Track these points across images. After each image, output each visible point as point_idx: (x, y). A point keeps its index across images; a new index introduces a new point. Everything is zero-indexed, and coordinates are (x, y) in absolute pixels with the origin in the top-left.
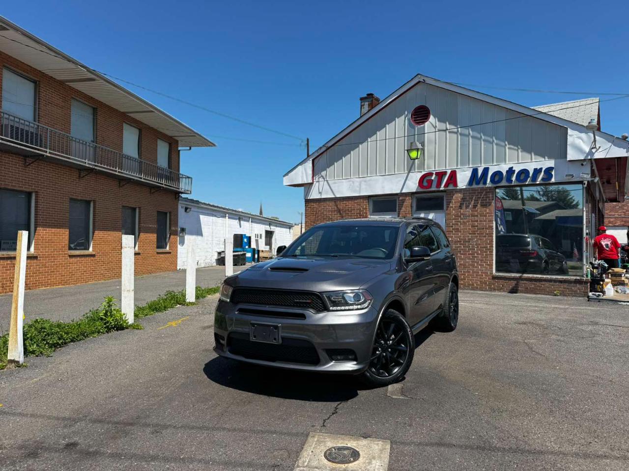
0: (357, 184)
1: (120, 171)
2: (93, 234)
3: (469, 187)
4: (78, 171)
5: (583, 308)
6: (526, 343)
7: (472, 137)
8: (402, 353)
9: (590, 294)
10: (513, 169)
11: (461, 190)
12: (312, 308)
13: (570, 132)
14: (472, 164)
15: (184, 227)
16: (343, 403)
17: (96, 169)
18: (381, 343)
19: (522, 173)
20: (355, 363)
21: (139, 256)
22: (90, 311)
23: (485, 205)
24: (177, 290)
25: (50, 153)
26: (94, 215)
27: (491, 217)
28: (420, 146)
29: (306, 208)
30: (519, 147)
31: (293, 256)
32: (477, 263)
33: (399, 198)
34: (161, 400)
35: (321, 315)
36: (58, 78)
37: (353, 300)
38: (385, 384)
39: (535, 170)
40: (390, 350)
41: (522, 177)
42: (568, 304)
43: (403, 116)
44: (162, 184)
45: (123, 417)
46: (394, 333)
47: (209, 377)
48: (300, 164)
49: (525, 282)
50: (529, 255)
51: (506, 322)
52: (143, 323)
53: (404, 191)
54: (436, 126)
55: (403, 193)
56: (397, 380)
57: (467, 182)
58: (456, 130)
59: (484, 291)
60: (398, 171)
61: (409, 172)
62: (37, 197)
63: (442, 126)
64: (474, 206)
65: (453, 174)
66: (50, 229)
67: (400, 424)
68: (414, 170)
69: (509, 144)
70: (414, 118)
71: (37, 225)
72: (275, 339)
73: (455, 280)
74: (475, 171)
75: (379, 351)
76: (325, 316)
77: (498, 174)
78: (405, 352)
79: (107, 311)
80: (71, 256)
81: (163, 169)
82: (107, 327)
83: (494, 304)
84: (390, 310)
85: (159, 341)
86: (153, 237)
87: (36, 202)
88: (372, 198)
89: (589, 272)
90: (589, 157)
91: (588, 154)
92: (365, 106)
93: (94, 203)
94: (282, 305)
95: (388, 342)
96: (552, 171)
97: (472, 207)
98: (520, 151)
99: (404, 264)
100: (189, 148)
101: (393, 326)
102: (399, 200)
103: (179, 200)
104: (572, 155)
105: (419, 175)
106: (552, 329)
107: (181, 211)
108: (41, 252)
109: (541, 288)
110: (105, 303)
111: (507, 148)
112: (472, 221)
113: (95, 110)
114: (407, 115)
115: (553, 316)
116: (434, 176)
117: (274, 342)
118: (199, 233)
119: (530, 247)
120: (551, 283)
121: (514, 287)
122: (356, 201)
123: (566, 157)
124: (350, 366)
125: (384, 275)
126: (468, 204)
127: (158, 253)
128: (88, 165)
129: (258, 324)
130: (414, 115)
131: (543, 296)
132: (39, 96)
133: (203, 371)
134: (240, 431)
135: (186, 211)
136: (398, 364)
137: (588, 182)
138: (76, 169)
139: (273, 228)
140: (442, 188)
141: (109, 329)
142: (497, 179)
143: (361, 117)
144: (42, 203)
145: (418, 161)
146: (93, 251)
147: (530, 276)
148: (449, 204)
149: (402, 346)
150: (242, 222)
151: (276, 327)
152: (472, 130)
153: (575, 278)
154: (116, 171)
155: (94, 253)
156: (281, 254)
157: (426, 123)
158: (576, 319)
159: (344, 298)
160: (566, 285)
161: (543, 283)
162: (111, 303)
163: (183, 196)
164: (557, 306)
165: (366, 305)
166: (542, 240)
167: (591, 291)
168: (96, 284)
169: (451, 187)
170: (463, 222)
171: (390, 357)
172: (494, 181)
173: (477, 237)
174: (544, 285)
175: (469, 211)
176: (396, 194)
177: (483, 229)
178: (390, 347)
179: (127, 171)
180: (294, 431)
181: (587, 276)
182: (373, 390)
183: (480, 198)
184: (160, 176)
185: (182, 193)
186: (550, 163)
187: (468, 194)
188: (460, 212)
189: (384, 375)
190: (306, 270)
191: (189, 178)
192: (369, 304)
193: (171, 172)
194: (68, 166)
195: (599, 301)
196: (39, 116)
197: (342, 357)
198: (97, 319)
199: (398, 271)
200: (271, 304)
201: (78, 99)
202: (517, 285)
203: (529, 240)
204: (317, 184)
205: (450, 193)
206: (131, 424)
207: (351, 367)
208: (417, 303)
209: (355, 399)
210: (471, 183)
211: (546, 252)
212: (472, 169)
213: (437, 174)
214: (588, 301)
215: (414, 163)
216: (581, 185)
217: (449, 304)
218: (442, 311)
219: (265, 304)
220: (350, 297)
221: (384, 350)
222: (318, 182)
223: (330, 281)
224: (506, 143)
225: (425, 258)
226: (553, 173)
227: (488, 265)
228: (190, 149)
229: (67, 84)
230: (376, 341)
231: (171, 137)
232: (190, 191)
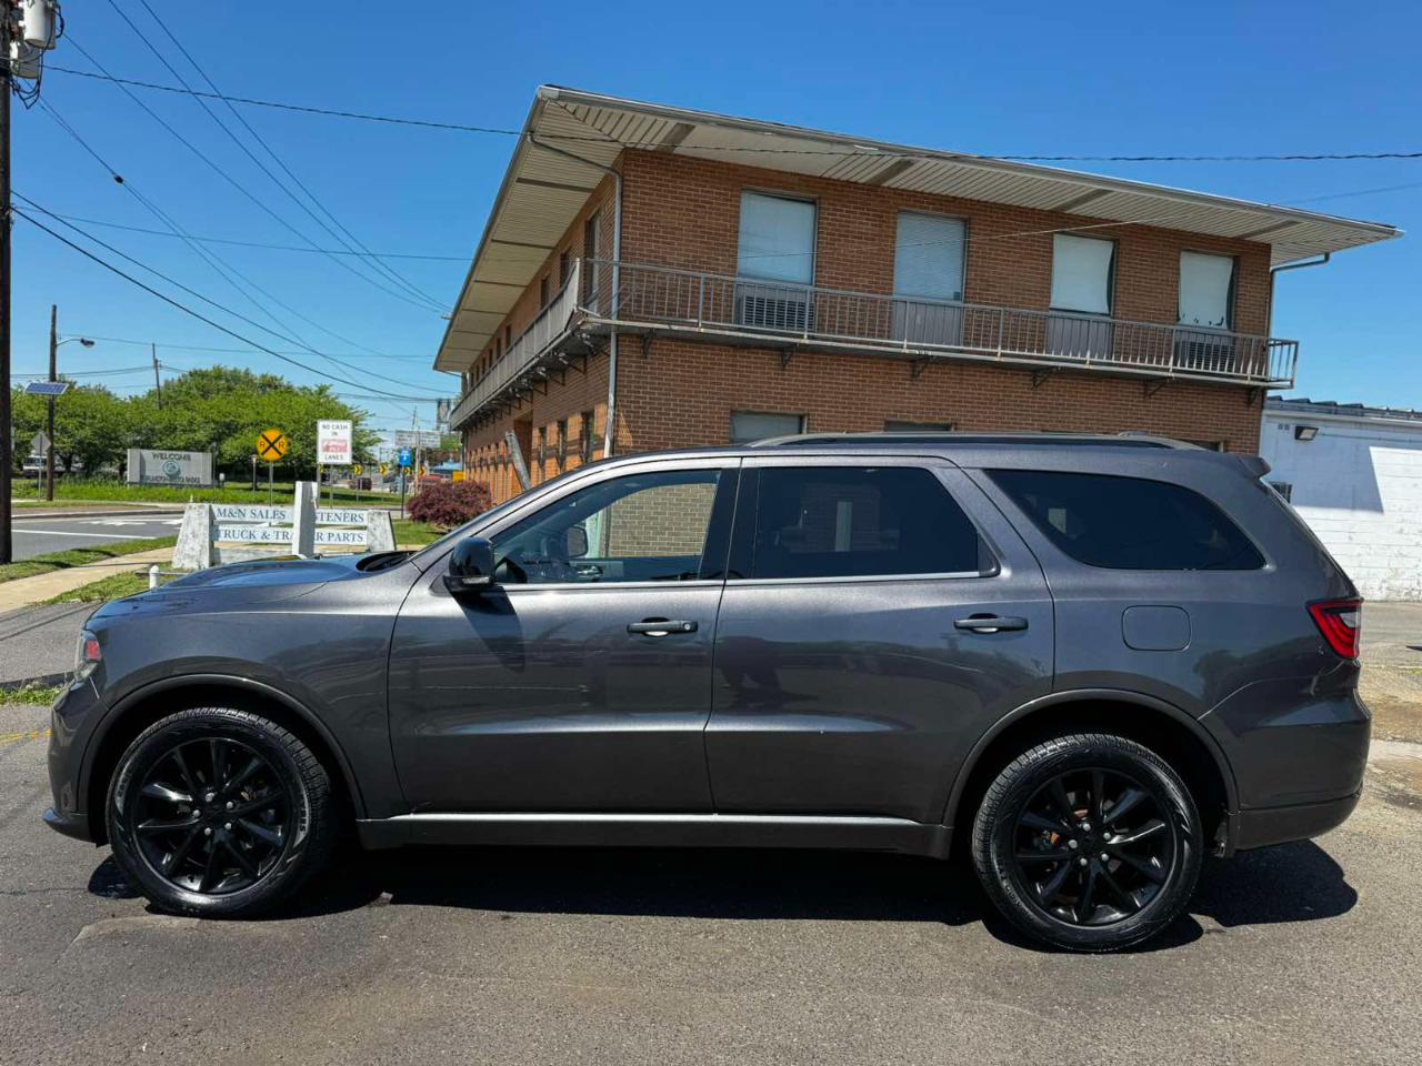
4: (908, 364)
15: (1288, 482)
17: (932, 356)
25: (808, 337)
36: (861, 179)
44: (1165, 370)
62: (808, 424)
93: (954, 429)
100: (1322, 258)
103: (1262, 407)
107: (1276, 436)
113: (967, 223)
128: (907, 351)
132: (819, 228)
135: (1297, 437)
138: (905, 360)
163: (1270, 393)
191: (1289, 343)
193: (1235, 339)
194: (885, 359)
196: (817, 267)
201: (920, 210)
228: (1327, 258)
229: (886, 185)
231: (1239, 241)
232: (1292, 382)
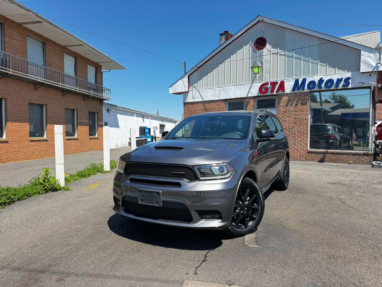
0: (218, 92)
1: (62, 84)
2: (46, 127)
3: (292, 92)
4: (33, 85)
5: (370, 172)
6: (339, 198)
7: (295, 58)
8: (255, 211)
9: (374, 163)
10: (323, 79)
11: (287, 94)
12: (186, 178)
13: (363, 52)
14: (295, 77)
15: (107, 122)
16: (211, 251)
17: (45, 83)
18: (240, 203)
19: (328, 82)
20: (220, 220)
21: (78, 141)
22: (34, 178)
23: (303, 104)
24: (97, 163)
25: (12, 72)
26: (46, 114)
27: (307, 112)
28: (260, 65)
29: (184, 108)
30: (327, 64)
31: (174, 138)
32: (298, 143)
33: (245, 100)
34: (71, 249)
35: (193, 184)
36: (18, 21)
37: (218, 171)
38: (243, 235)
39: (338, 79)
40: (246, 208)
41: (329, 84)
42: (360, 170)
43: (249, 45)
44: (91, 94)
45: (37, 266)
46: (249, 195)
47: (111, 229)
48: (180, 79)
49: (329, 155)
50: (329, 137)
51: (322, 183)
52: (71, 186)
53: (249, 96)
54: (271, 51)
55: (249, 97)
56: (251, 231)
57: (291, 89)
58: (284, 53)
59: (302, 161)
60: (245, 82)
61: (253, 83)
62: (6, 102)
63: (275, 51)
64: (296, 105)
65: (282, 83)
66: (16, 123)
67: (257, 270)
68: (256, 81)
69: (320, 62)
70: (256, 46)
71: (7, 120)
72: (157, 202)
73: (288, 154)
74: (297, 81)
75: (238, 210)
76: (197, 184)
77: (313, 82)
78: (257, 210)
79: (45, 178)
80: (31, 141)
81: (91, 84)
82: (45, 189)
83: (310, 170)
84: (246, 178)
85: (80, 199)
86: (87, 128)
87: (6, 106)
88: (227, 101)
89: (373, 148)
90: (376, 70)
91: (375, 68)
92: (222, 40)
93: (46, 106)
94: (163, 176)
95: (245, 203)
96: (350, 80)
97: (295, 105)
98: (327, 67)
99: (255, 143)
100: (108, 71)
101: (248, 190)
102: (245, 102)
103: (103, 105)
104: (363, 68)
105: (260, 85)
106: (354, 187)
107: (104, 111)
108: (10, 138)
109: (340, 159)
110: (43, 173)
111: (319, 65)
112: (294, 115)
113: (44, 44)
114: (251, 44)
115: (352, 178)
116: (269, 85)
117: (157, 205)
118: (117, 125)
119: (330, 132)
120: (347, 156)
121: (321, 158)
122: (217, 103)
123: (359, 70)
124: (216, 223)
125: (240, 152)
126: (291, 104)
127: (90, 139)
128: (40, 81)
129: (144, 191)
130: (256, 44)
131: (341, 164)
132: (4, 34)
133: (107, 223)
134: (128, 279)
135: (108, 111)
136: (252, 219)
137: (374, 87)
138: (32, 83)
139: (164, 123)
140: (275, 93)
141: (46, 191)
142: (311, 86)
143: (220, 46)
144: (10, 105)
145: (258, 75)
146: (47, 137)
147: (333, 151)
148: (279, 104)
149: (255, 206)
150: (145, 119)
151: (158, 193)
152: (295, 53)
153: (363, 152)
154: (59, 85)
155: (47, 139)
156: (165, 137)
157: (264, 49)
158: (368, 180)
159: (211, 170)
160: (357, 157)
161: (342, 155)
162: (47, 173)
163: (104, 101)
164: (352, 171)
165: (228, 175)
166: (338, 128)
167: (374, 161)
168: (49, 159)
169: (281, 92)
170: (289, 115)
171: (246, 214)
172: (310, 88)
173: (297, 125)
174: (342, 157)
175: (292, 108)
176: (244, 98)
177: (302, 120)
178: (246, 206)
179: (67, 85)
180: (172, 279)
181: (371, 151)
182: (233, 240)
183: (300, 99)
184: (89, 89)
185: (104, 100)
186: (349, 75)
187: (292, 97)
188: (286, 109)
189: (242, 228)
190: (182, 148)
191: (109, 90)
192: (231, 175)
193: (97, 86)
194: (27, 82)
195: (380, 167)
196: (4, 47)
197: (210, 217)
198: (38, 184)
199: (251, 149)
200: (154, 175)
201: (32, 36)
202: (324, 157)
203: (329, 127)
204: (192, 92)
205: (280, 97)
206: (43, 272)
207: (218, 224)
208: (265, 171)
209: (220, 248)
210: (294, 89)
211: (339, 135)
212: (295, 80)
213: (271, 83)
214: (373, 167)
215: (255, 76)
216: (369, 90)
217: (284, 171)
218: (279, 177)
219: (150, 175)
220: (216, 169)
221: (241, 209)
222: (192, 90)
223: (201, 157)
224: (318, 61)
225: (271, 139)
226: (350, 81)
227: (305, 144)
228: (110, 71)
229: (23, 25)
230: (236, 203)
231: (96, 63)
232: (110, 99)
